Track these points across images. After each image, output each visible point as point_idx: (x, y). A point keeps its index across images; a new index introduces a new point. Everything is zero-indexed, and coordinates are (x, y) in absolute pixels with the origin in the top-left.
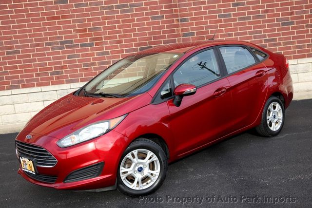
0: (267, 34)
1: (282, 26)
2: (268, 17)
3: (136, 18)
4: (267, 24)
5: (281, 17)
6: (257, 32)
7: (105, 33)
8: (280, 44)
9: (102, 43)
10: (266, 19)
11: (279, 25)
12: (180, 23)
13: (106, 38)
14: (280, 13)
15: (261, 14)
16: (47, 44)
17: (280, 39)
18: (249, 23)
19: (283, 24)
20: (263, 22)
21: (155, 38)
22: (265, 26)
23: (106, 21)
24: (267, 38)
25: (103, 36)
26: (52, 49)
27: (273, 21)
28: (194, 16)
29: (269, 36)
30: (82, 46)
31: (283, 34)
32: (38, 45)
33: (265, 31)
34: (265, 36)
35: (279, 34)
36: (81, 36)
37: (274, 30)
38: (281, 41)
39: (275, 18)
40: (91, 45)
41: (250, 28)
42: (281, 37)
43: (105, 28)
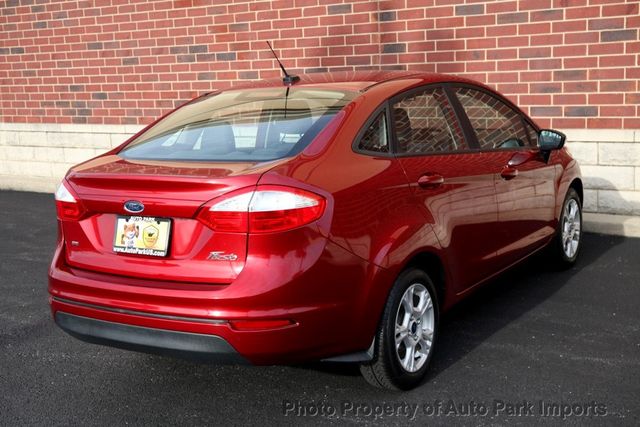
0: (563, 58)
1: (603, 40)
2: (568, 18)
3: (303, 8)
4: (564, 33)
5: (601, 17)
6: (538, 53)
7: (253, 36)
8: (593, 87)
9: (247, 55)
10: (564, 20)
11: (594, 37)
12: (379, 22)
13: (255, 45)
14: (601, 6)
15: (552, 9)
16: (174, 51)
17: (594, 74)
18: (523, 30)
19: (606, 36)
20: (557, 27)
21: (333, 51)
22: (558, 40)
23: (257, 12)
24: (563, 69)
25: (250, 42)
26: (180, 59)
27: (581, 26)
28: (406, 9)
29: (568, 63)
30: (220, 57)
31: (604, 62)
32: (160, 51)
33: (558, 52)
34: (557, 64)
35: (592, 62)
36: (219, 38)
37: (582, 50)
38: (598, 78)
39: (587, 19)
40: (232, 57)
41: (524, 41)
42: (598, 68)
43: (254, 27)
